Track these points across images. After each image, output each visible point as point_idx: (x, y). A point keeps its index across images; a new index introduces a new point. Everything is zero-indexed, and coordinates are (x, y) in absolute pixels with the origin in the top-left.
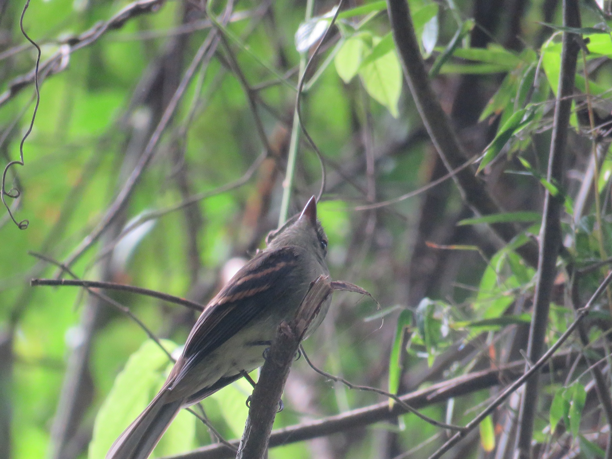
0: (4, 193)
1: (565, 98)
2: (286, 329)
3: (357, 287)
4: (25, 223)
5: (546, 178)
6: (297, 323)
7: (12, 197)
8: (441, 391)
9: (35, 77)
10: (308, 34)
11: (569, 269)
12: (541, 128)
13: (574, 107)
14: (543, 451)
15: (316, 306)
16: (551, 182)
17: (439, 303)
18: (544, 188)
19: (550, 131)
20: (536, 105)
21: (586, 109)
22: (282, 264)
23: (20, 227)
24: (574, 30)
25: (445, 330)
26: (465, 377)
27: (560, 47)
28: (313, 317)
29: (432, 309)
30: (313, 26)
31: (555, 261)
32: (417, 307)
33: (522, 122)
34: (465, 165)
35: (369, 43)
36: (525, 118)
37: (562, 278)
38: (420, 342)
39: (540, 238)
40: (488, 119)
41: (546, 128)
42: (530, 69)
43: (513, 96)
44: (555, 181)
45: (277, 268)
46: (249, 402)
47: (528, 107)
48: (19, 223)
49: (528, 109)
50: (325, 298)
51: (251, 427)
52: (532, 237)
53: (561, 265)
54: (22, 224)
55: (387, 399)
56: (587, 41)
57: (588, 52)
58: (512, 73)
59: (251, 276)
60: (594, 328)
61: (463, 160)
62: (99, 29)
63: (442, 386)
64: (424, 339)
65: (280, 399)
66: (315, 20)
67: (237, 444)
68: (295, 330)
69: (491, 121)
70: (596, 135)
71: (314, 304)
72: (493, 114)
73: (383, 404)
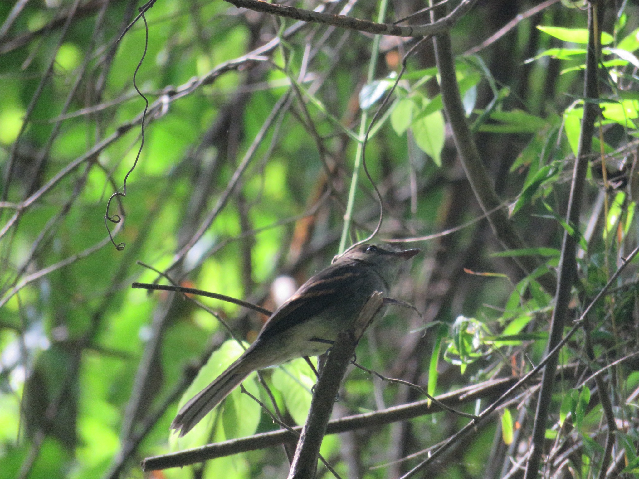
0: (107, 217)
1: (584, 156)
2: (345, 335)
3: (404, 302)
4: (123, 246)
5: (565, 221)
6: (354, 330)
7: (114, 221)
8: (470, 393)
9: (142, 120)
10: (370, 94)
11: (582, 296)
12: (562, 179)
13: (590, 164)
14: (553, 445)
15: (371, 317)
16: (570, 224)
17: (472, 320)
18: (563, 229)
19: (570, 181)
20: (559, 161)
21: (601, 166)
22: (349, 274)
23: (118, 248)
24: (593, 101)
25: (476, 343)
26: (491, 383)
27: (581, 113)
28: (367, 326)
29: (467, 325)
30: (374, 89)
31: (570, 289)
32: (453, 324)
33: (548, 176)
34: (498, 208)
35: (419, 103)
36: (550, 172)
37: (574, 303)
38: (455, 352)
39: (558, 271)
40: (517, 170)
41: (566, 179)
42: (553, 130)
43: (539, 152)
44: (572, 224)
45: (345, 277)
46: (313, 390)
47: (553, 163)
48: (117, 245)
49: (553, 165)
50: (379, 310)
51: (313, 415)
52: (552, 269)
53: (574, 293)
54: (120, 246)
55: (426, 398)
56: (604, 109)
57: (604, 118)
58: (540, 133)
59: (323, 281)
60: (600, 346)
61: (496, 204)
62: (194, 84)
63: (472, 389)
64: (458, 350)
65: (337, 393)
66: (375, 83)
67: (300, 431)
68: (352, 336)
69: (521, 171)
70: (608, 187)
71: (369, 315)
72: (522, 166)
73: (422, 402)
